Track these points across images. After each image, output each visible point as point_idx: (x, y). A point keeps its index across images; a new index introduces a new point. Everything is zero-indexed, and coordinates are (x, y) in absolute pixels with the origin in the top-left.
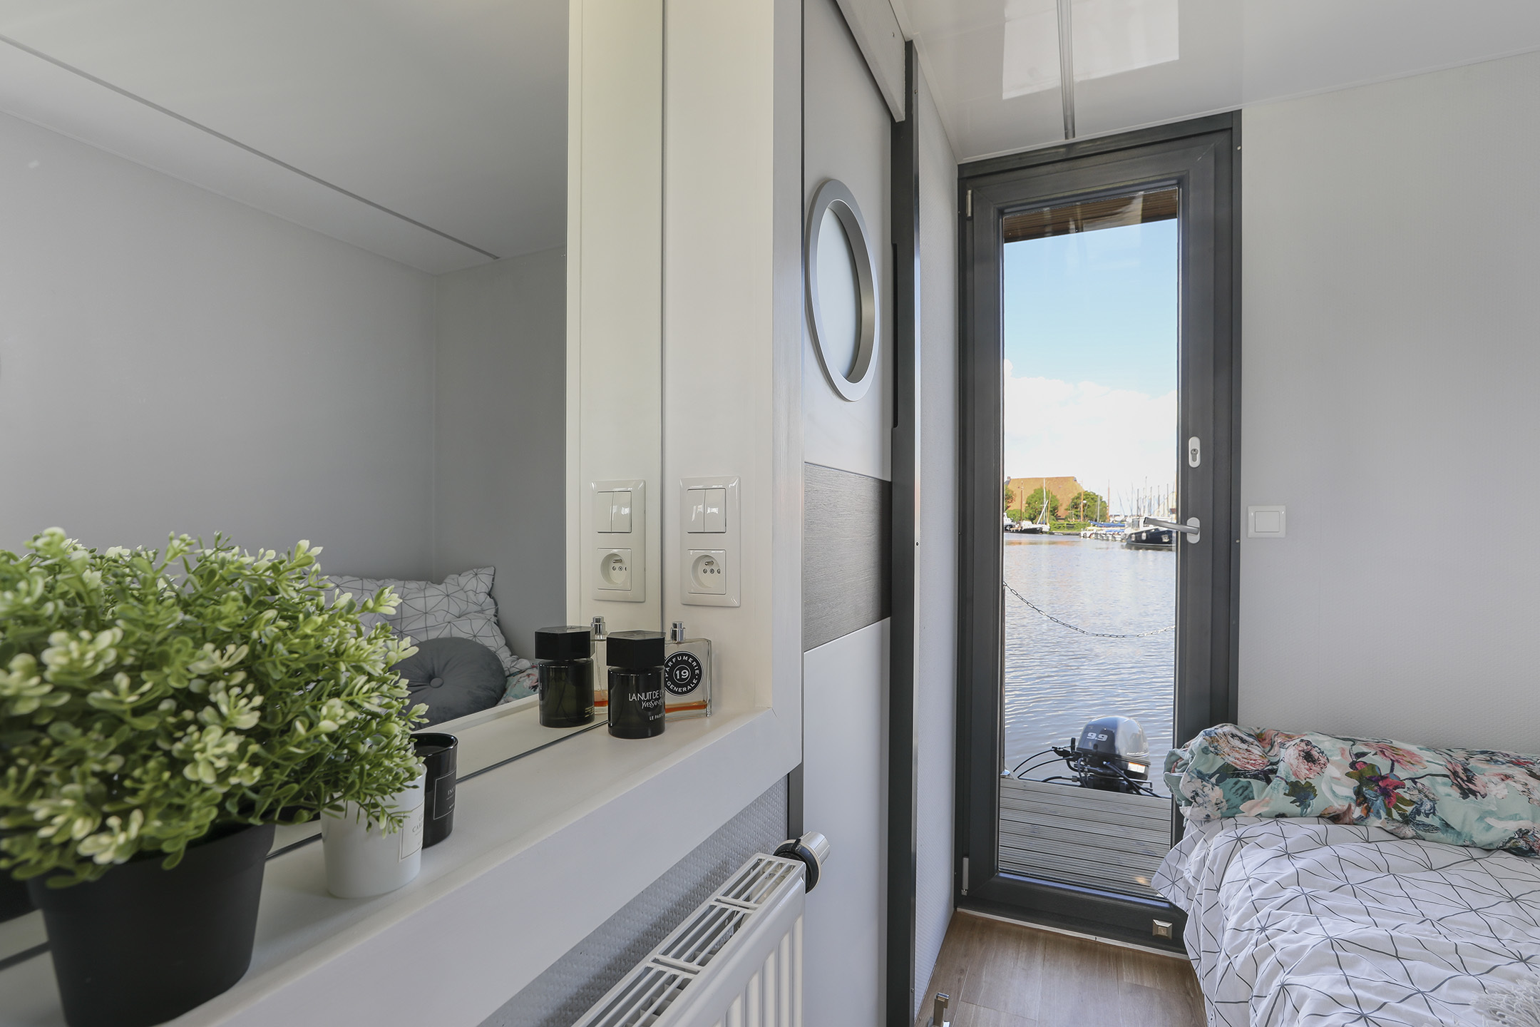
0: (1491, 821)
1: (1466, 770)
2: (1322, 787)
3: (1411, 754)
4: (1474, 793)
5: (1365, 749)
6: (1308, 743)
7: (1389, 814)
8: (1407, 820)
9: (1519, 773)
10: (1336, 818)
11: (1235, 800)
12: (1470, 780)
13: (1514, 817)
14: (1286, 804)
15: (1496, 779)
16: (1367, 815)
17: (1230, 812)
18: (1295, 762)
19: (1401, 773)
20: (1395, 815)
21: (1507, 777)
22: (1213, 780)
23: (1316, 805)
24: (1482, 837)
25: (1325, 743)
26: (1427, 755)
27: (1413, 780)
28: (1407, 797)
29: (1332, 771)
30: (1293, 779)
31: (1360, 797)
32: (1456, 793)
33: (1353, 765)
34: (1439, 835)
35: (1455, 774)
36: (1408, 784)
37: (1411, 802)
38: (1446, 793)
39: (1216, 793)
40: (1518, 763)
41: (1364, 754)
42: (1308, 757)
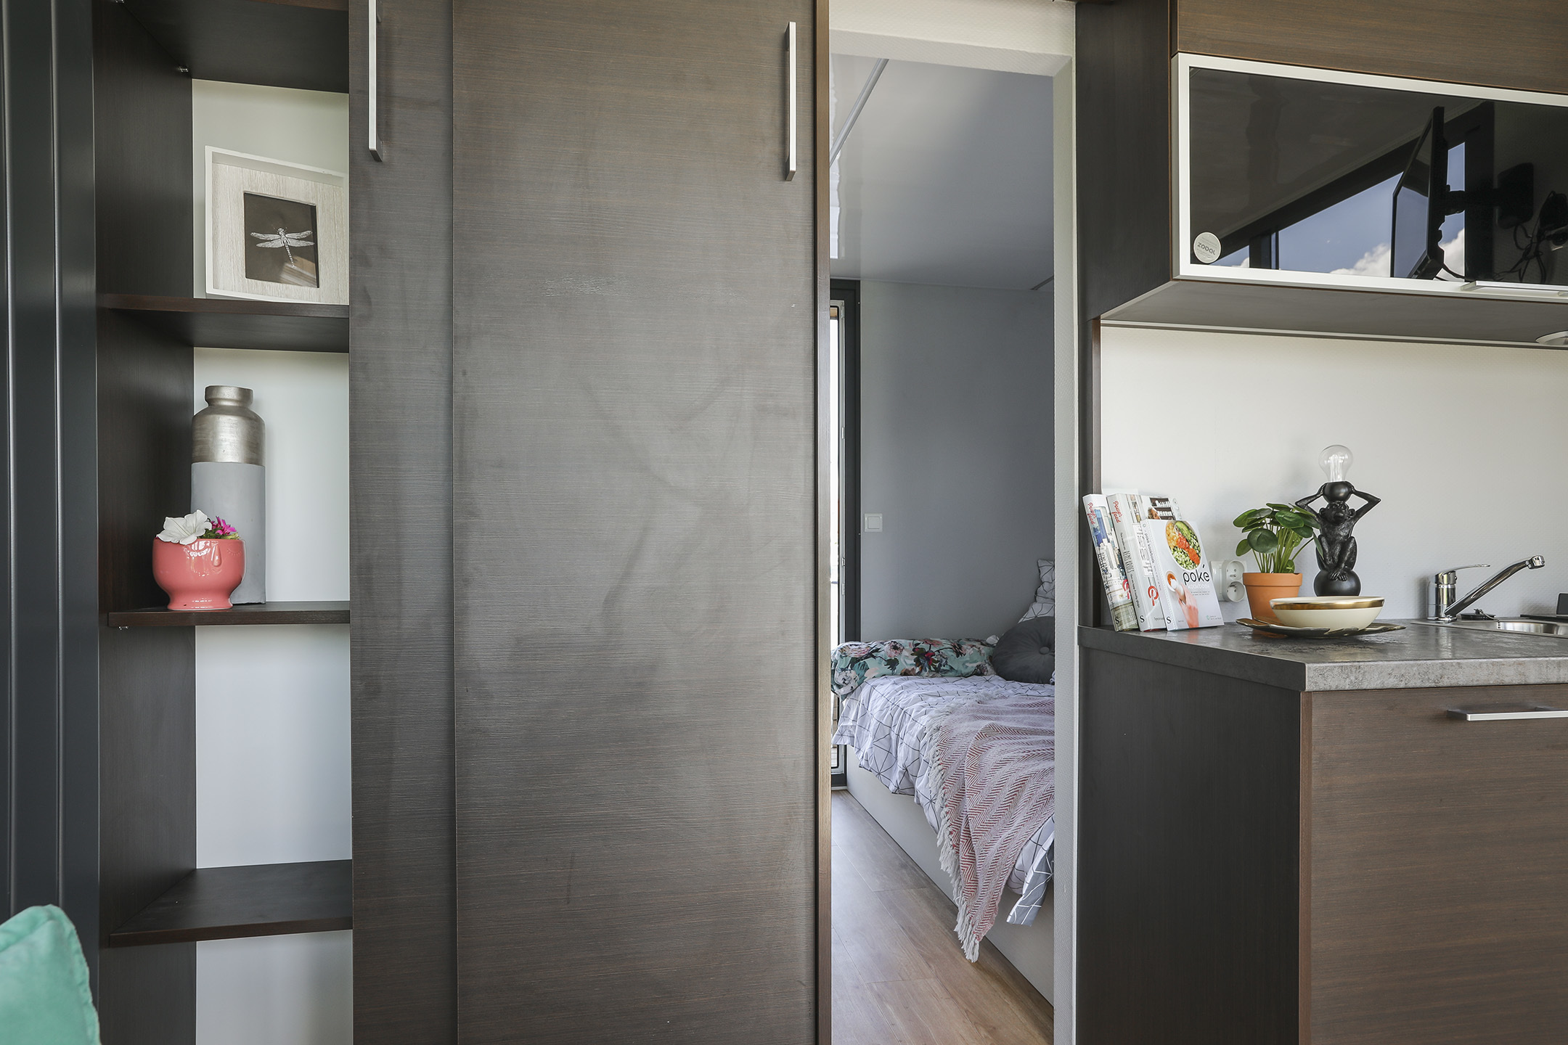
0: (967, 664)
1: (958, 645)
2: (901, 660)
3: (938, 642)
4: (961, 654)
5: (919, 642)
6: (895, 642)
7: (930, 668)
8: (938, 670)
9: (977, 644)
10: (906, 673)
11: (861, 673)
12: (960, 648)
13: (975, 662)
14: (886, 670)
15: (969, 647)
16: (921, 671)
17: (861, 681)
18: (889, 651)
19: (934, 649)
20: (932, 669)
21: (973, 646)
22: (849, 668)
23: (899, 668)
24: (965, 671)
25: (903, 642)
26: (944, 641)
27: (938, 651)
28: (936, 659)
29: (905, 653)
30: (889, 658)
31: (918, 662)
32: (955, 655)
33: (913, 650)
34: (950, 674)
35: (955, 647)
36: (937, 653)
37: (938, 661)
38: (950, 654)
39: (852, 674)
40: (978, 641)
41: (919, 644)
42: (895, 648)
